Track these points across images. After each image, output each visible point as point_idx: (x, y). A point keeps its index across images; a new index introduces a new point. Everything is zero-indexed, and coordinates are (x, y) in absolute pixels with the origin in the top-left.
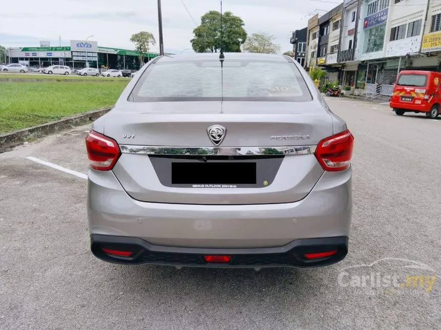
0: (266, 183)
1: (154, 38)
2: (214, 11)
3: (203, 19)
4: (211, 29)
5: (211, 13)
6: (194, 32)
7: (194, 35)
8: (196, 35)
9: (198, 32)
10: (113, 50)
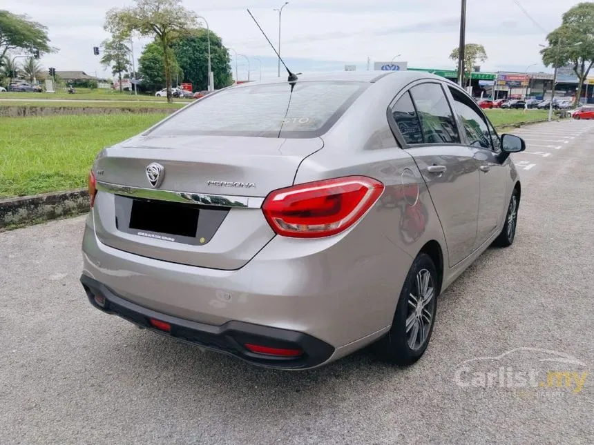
0: (202, 240)
1: (484, 52)
2: (587, 3)
3: (566, 17)
4: (578, 31)
5: (581, 6)
6: (547, 38)
7: (548, 42)
8: (550, 44)
9: (554, 39)
10: (427, 73)
